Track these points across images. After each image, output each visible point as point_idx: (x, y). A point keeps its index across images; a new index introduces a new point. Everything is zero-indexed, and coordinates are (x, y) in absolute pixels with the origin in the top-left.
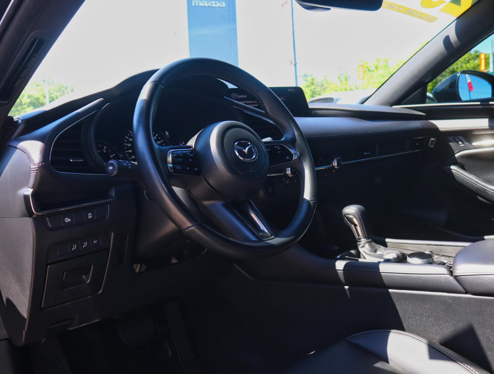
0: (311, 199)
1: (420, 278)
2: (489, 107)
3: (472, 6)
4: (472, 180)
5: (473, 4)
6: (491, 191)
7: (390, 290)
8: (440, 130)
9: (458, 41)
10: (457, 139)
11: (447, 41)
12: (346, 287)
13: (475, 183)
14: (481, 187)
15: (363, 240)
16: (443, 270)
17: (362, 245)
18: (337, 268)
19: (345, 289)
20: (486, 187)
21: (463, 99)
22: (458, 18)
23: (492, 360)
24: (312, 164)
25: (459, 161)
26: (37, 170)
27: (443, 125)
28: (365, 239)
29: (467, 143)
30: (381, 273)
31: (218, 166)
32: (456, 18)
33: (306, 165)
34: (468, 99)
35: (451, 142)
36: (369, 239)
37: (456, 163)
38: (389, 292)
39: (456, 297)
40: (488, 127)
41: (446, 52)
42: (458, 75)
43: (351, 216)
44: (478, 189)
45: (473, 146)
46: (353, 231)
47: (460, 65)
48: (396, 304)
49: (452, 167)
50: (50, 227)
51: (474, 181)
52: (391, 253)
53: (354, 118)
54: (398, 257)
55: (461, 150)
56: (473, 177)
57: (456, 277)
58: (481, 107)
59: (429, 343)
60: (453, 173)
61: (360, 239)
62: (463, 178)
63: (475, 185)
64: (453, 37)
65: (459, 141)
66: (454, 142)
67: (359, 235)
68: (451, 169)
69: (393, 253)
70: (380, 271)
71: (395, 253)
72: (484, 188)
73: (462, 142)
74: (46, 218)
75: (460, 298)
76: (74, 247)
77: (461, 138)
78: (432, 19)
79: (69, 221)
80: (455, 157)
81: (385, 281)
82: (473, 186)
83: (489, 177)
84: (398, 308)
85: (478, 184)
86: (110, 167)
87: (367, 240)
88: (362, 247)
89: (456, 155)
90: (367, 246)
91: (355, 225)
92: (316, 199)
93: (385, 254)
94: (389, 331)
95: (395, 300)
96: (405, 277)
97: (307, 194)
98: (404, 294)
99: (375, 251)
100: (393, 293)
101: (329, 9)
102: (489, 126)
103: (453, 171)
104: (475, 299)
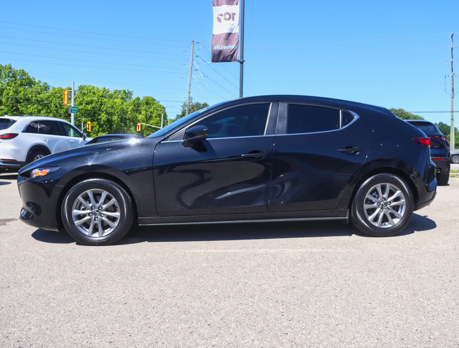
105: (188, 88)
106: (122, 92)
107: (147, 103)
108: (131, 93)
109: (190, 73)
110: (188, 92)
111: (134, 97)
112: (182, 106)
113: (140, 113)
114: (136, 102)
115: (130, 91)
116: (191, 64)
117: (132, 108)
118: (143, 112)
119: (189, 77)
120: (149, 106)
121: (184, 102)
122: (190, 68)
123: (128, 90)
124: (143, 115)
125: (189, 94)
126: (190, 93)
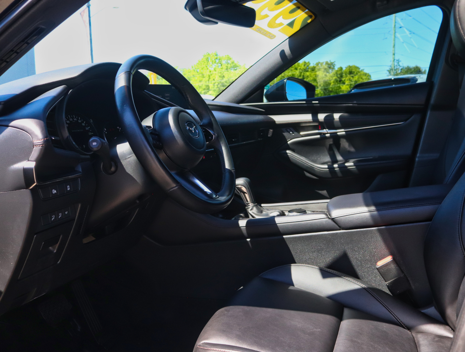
0: (232, 169)
1: (307, 224)
2: (312, 105)
3: (301, 29)
4: (303, 160)
5: (301, 27)
6: (317, 168)
7: (284, 236)
8: (276, 123)
9: (291, 55)
10: (289, 130)
11: (282, 53)
12: (248, 240)
13: (306, 163)
14: (310, 166)
15: (251, 205)
16: (323, 216)
17: (250, 208)
18: (240, 226)
19: (247, 241)
20: (314, 166)
21: (289, 99)
22: (289, 37)
23: (359, 273)
24: (226, 143)
25: (291, 147)
26: (42, 144)
27: (279, 119)
28: (252, 204)
29: (296, 133)
30: (278, 224)
31: (178, 141)
32: (288, 37)
33: (222, 144)
34: (292, 100)
35: (284, 132)
36: (255, 203)
37: (289, 149)
38: (283, 238)
39: (334, 234)
40: (312, 121)
41: (282, 62)
42: (285, 81)
43: (240, 186)
44: (307, 167)
45: (300, 135)
46: (243, 198)
47: (288, 73)
48: (289, 246)
49: (288, 151)
50: (42, 197)
51: (304, 161)
52: (274, 212)
53: (222, 112)
54: (280, 213)
55: (292, 138)
56: (303, 158)
57: (333, 219)
58: (306, 105)
59: (320, 268)
60: (289, 156)
61: (249, 204)
62: (296, 159)
63: (305, 164)
64: (287, 51)
65: (290, 132)
66: (286, 132)
67: (247, 201)
68: (287, 153)
69: (276, 211)
70: (277, 223)
71: (277, 211)
72: (312, 166)
73: (292, 132)
74: (40, 189)
75: (337, 233)
76: (53, 218)
77: (291, 129)
78: (272, 37)
79: (55, 193)
80: (288, 144)
81: (280, 230)
82: (304, 165)
83: (313, 158)
84: (291, 248)
85: (307, 164)
86: (93, 143)
87: (254, 204)
88: (251, 210)
89: (289, 142)
90: (255, 209)
91: (244, 193)
92: (234, 169)
93: (269, 213)
94: (290, 265)
95: (288, 243)
96: (296, 224)
97: (227, 166)
98: (296, 237)
99: (261, 212)
100: (287, 238)
101: (217, 23)
102: (313, 119)
103: (288, 154)
104: (347, 232)
105: (392, 49)
106: (325, 63)
107: (351, 73)
108: (333, 64)
109: (394, 32)
110: (392, 54)
111: (336, 68)
112: (388, 71)
113: (344, 83)
114: (339, 73)
115: (332, 61)
116: (394, 22)
117: (335, 79)
118: (347, 82)
119: (393, 37)
120: (352, 75)
121: (390, 66)
122: (393, 26)
123: (330, 61)
124: (348, 85)
125: (393, 56)
126: (395, 54)
